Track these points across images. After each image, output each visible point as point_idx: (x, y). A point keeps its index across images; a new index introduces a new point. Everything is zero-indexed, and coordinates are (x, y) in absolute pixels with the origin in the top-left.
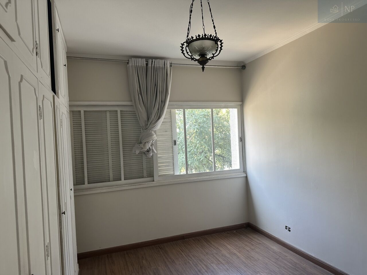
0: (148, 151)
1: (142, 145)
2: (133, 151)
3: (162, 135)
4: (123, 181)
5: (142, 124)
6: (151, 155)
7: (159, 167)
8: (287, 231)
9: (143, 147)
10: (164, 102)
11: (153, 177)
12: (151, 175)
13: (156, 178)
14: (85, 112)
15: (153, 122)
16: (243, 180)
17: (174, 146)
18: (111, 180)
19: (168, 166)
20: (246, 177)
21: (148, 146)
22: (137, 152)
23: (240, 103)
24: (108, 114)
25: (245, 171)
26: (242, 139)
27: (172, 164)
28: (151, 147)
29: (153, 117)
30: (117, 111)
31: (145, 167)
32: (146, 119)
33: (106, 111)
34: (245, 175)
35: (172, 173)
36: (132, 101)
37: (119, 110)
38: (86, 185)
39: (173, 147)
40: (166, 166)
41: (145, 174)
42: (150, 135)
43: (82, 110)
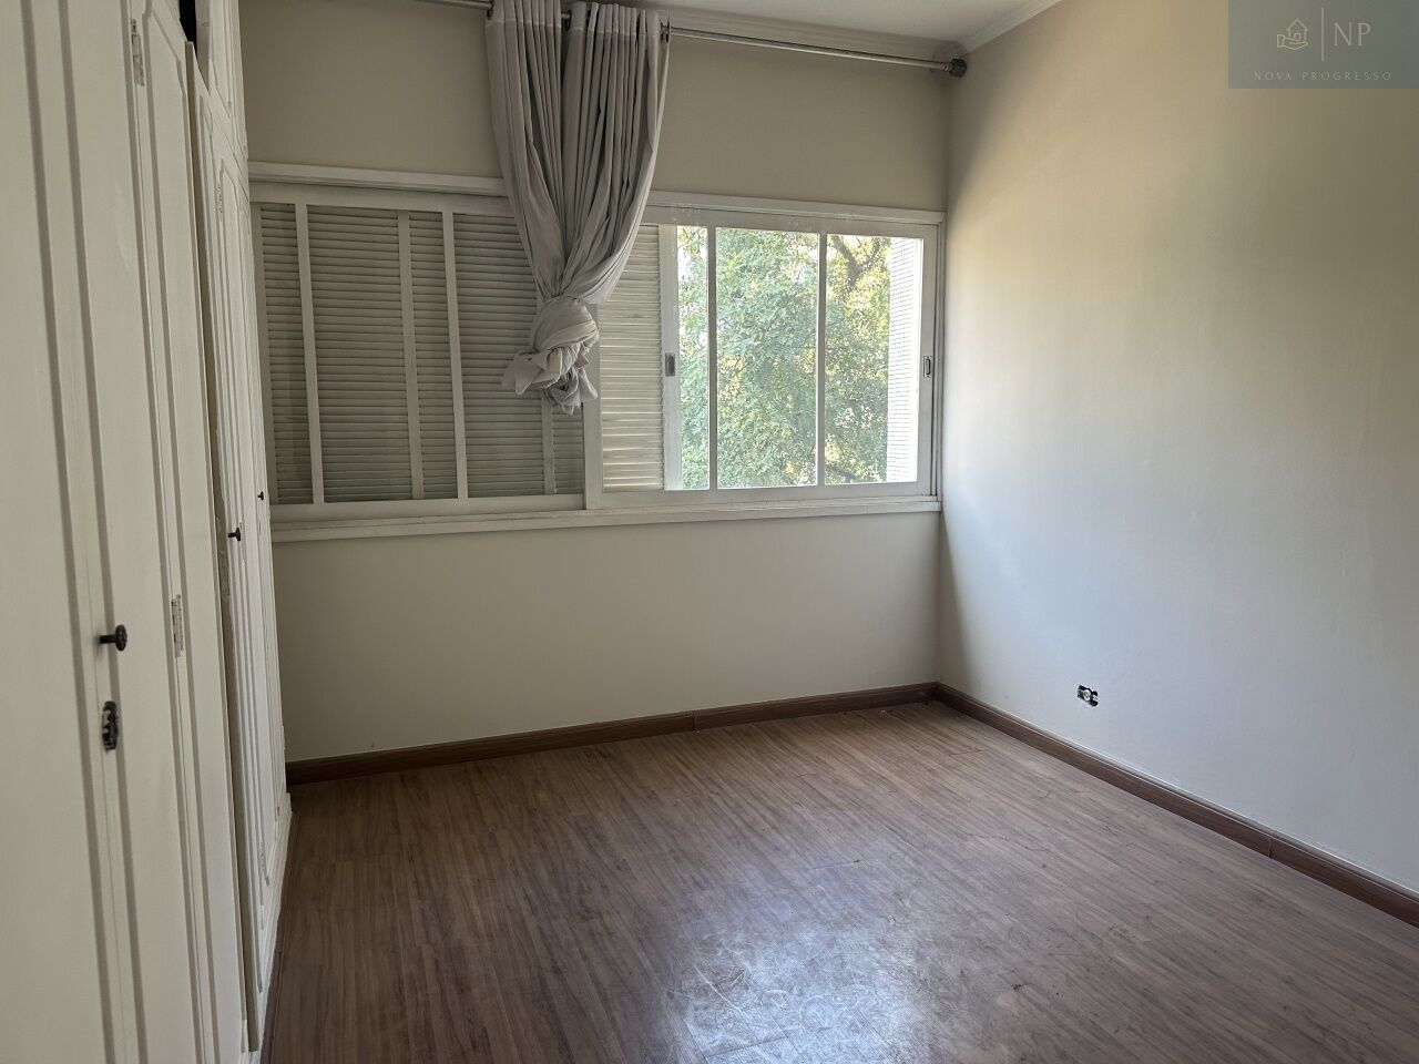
0: (564, 386)
1: (540, 360)
2: (504, 385)
3: (620, 331)
4: (463, 501)
5: (542, 270)
6: (577, 402)
7: (607, 456)
8: (1084, 704)
9: (544, 366)
10: (631, 186)
11: (582, 492)
12: (573, 484)
13: (592, 496)
14: (312, 210)
15: (587, 267)
16: (927, 524)
17: (668, 380)
18: (415, 493)
19: (640, 456)
20: (940, 514)
21: (564, 365)
22: (522, 387)
23: (936, 218)
24: (404, 228)
25: (936, 492)
26: (934, 367)
27: (656, 450)
28: (575, 373)
29: (586, 245)
30: (437, 217)
31: (549, 452)
32: (557, 252)
33: (395, 215)
34: (935, 507)
35: (656, 484)
36: (502, 178)
37: (447, 210)
38: (319, 505)
39: (661, 383)
40: (631, 455)
41: (550, 481)
42: (576, 321)
43: (301, 202)
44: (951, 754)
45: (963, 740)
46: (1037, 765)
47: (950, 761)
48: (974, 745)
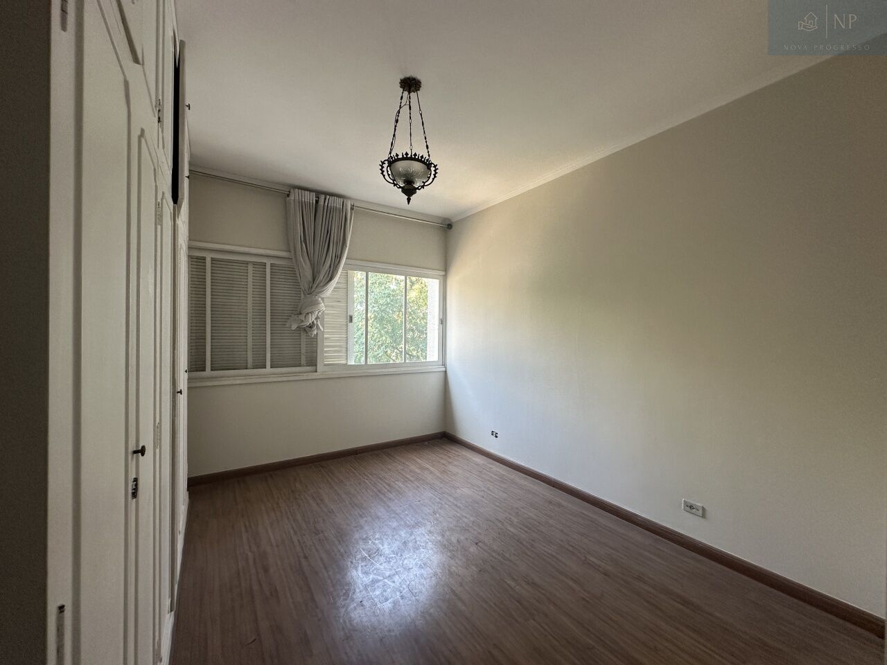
0: (311, 327)
1: (302, 317)
2: (287, 326)
3: (332, 306)
4: (268, 369)
5: (304, 285)
6: (315, 332)
7: (326, 352)
8: (493, 437)
9: (304, 319)
10: (339, 258)
11: (316, 365)
12: (312, 362)
13: (320, 367)
14: (213, 259)
15: (322, 284)
16: (442, 375)
17: (350, 324)
18: (249, 366)
19: (339, 352)
20: (446, 372)
21: (312, 319)
22: (294, 327)
23: (443, 273)
24: (250, 268)
25: (444, 365)
26: (443, 322)
27: (344, 349)
28: (315, 322)
29: (321, 276)
30: (265, 265)
31: (303, 351)
32: (311, 279)
33: (247, 263)
34: (444, 369)
35: (344, 362)
36: (290, 252)
37: (268, 262)
38: (208, 372)
39: (347, 325)
40: (335, 351)
41: (303, 361)
42: (317, 303)
43: (209, 257)
44: (450, 457)
45: (453, 452)
46: (479, 459)
47: (450, 460)
48: (457, 453)
